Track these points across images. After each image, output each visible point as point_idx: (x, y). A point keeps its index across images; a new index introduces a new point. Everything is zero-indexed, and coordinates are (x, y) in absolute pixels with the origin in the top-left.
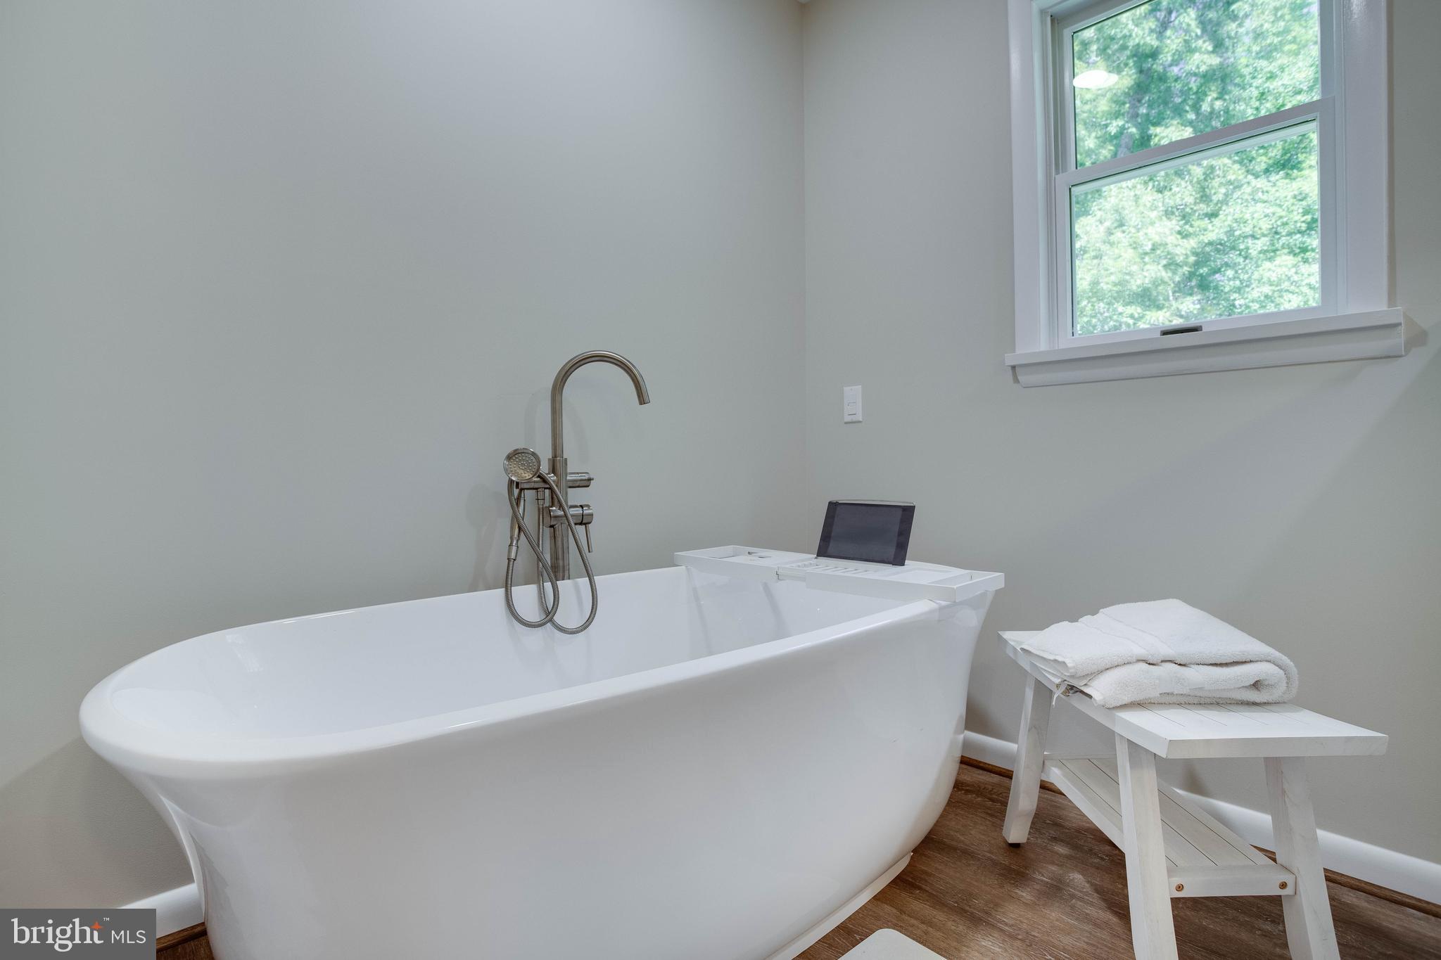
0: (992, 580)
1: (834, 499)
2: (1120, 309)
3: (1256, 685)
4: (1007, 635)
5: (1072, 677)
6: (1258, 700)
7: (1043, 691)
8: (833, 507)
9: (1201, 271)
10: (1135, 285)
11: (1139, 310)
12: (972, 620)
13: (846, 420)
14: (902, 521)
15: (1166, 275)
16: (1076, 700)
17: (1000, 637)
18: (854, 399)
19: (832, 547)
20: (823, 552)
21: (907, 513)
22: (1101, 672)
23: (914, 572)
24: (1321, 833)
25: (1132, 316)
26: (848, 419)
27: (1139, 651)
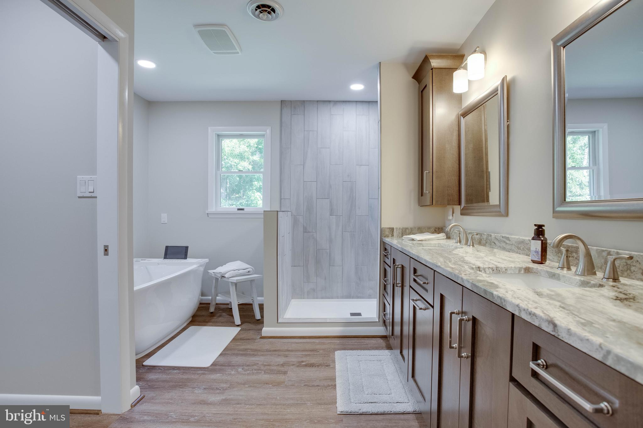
0: (207, 260)
1: (167, 245)
2: (231, 159)
3: (249, 272)
4: (209, 271)
5: (222, 274)
6: (249, 274)
7: (217, 279)
8: (167, 247)
9: (259, 147)
10: (237, 151)
11: (238, 161)
12: (202, 269)
13: (162, 223)
14: (186, 250)
15: (247, 150)
16: (224, 279)
17: (207, 271)
18: (164, 217)
19: (167, 257)
20: (164, 258)
21: (187, 248)
22: (227, 273)
23: (189, 260)
24: (258, 298)
25: (235, 163)
26: (163, 222)
27: (232, 269)
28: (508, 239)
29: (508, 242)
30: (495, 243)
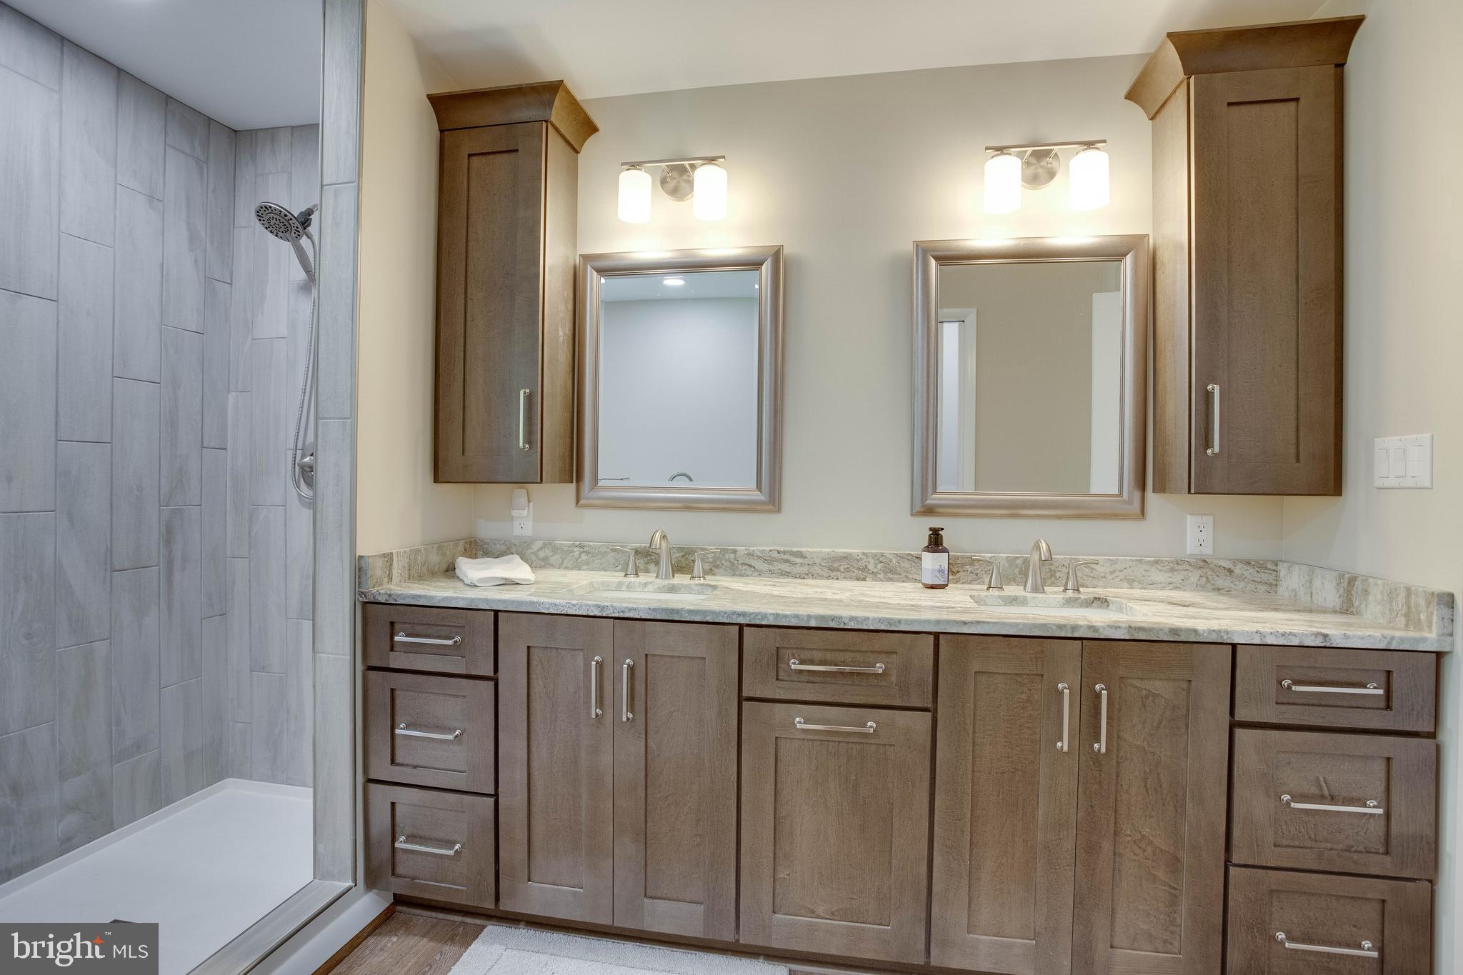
28: (800, 554)
29: (799, 560)
30: (750, 566)
